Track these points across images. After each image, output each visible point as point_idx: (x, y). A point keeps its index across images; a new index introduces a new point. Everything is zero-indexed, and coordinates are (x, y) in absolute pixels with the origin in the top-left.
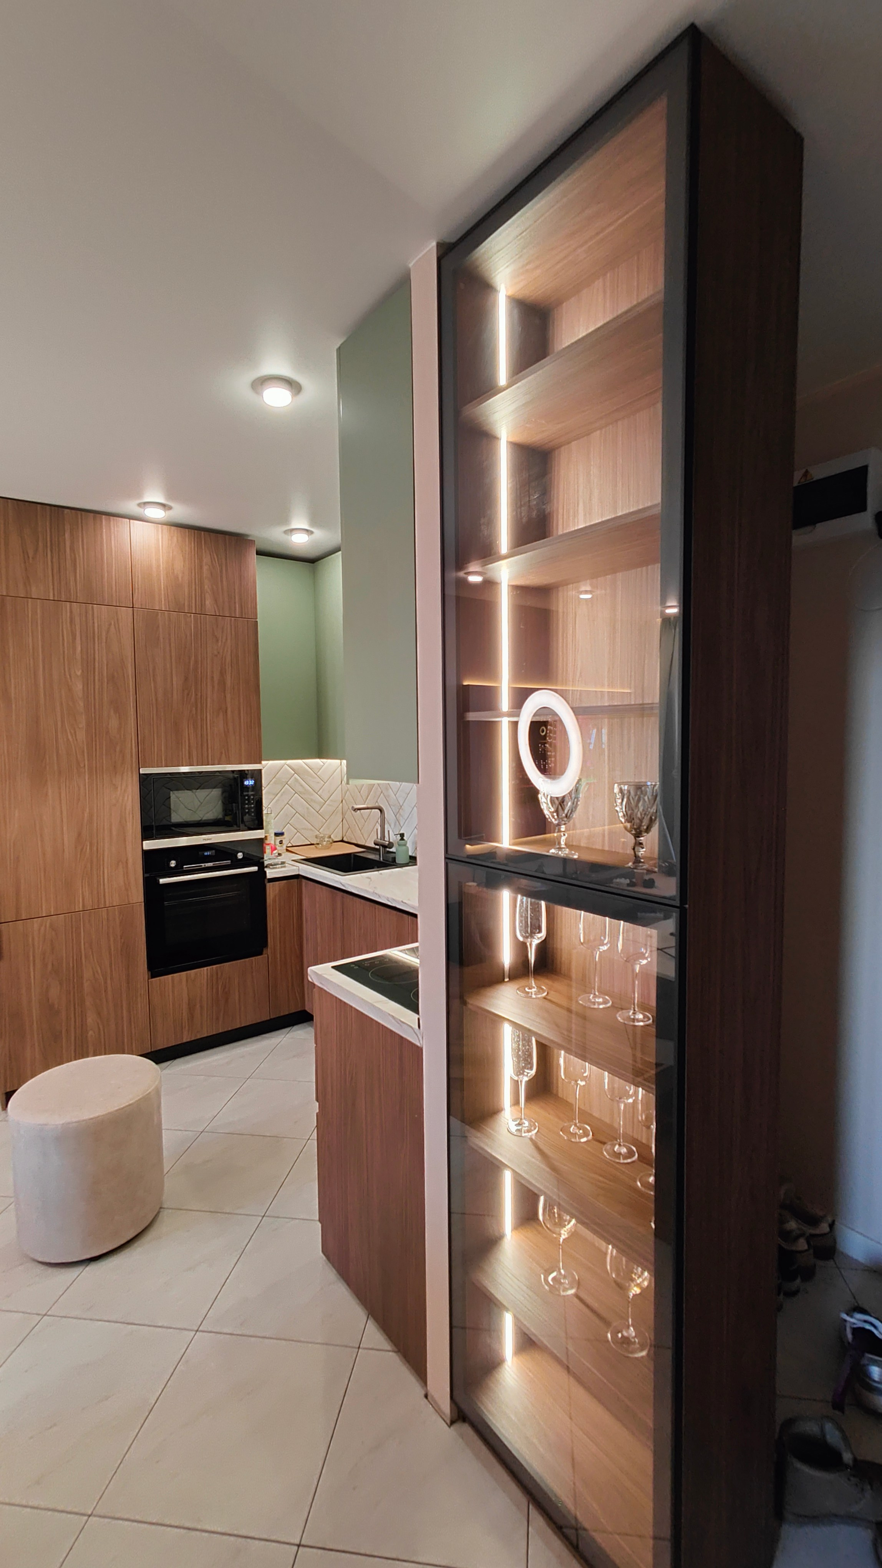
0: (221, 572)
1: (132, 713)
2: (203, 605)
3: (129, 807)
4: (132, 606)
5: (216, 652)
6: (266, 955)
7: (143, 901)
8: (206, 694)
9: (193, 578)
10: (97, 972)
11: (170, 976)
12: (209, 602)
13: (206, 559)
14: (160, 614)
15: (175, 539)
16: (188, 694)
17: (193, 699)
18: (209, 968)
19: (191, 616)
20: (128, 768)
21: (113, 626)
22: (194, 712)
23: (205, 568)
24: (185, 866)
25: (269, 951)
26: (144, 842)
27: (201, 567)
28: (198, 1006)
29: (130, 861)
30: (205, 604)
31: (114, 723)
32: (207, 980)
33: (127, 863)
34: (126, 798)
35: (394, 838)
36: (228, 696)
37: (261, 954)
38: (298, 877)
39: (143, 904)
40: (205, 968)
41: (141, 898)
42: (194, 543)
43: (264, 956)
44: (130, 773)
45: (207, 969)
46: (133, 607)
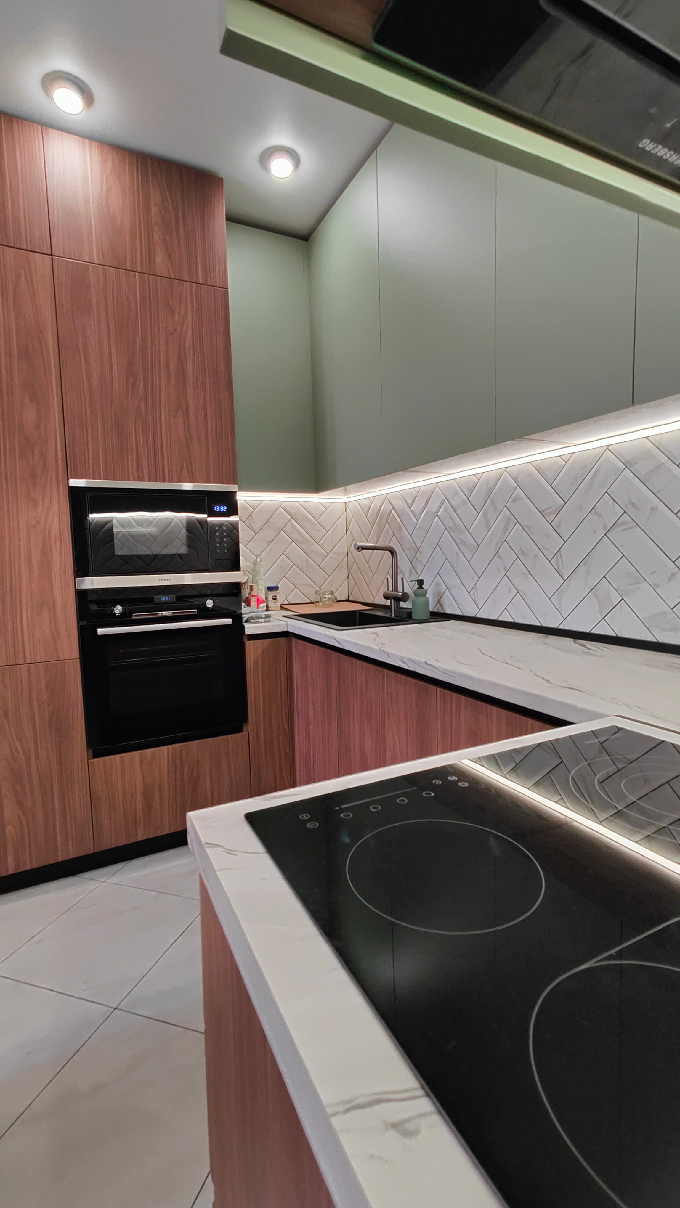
0: (177, 219)
1: (56, 404)
2: (151, 261)
3: (55, 531)
4: (50, 253)
5: (171, 329)
6: (247, 733)
7: (78, 657)
8: (160, 385)
9: (137, 222)
10: (17, 750)
11: (117, 757)
12: (160, 259)
13: (155, 197)
14: (90, 267)
15: (110, 163)
16: (134, 383)
17: (141, 392)
18: (170, 746)
19: (135, 274)
20: (51, 478)
21: (23, 279)
22: (143, 407)
23: (154, 210)
24: (134, 614)
25: (250, 727)
26: (76, 579)
27: (148, 210)
28: (157, 796)
29: (59, 603)
30: (154, 260)
31: (30, 415)
32: (168, 762)
33: (54, 605)
34: (50, 518)
35: (409, 588)
36: (190, 391)
37: (240, 730)
38: (286, 634)
39: (78, 660)
40: (165, 748)
41: (75, 654)
42: (137, 173)
43: (245, 733)
44: (54, 484)
45: (168, 748)
46: (52, 255)
